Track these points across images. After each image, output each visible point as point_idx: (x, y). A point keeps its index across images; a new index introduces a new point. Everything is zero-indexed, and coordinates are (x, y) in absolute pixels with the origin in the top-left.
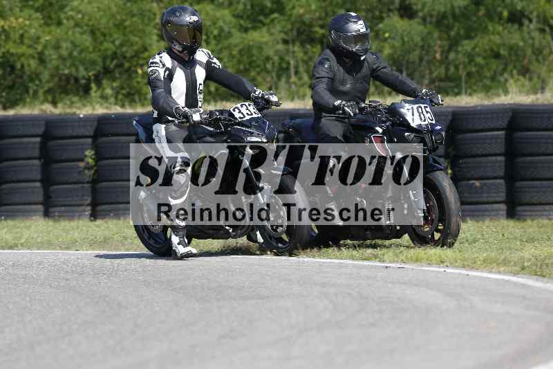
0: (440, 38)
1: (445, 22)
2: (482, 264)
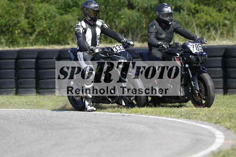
0: (145, 18)
1: (148, 11)
2: (164, 114)
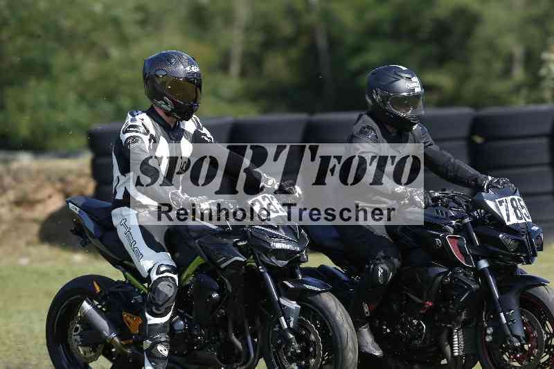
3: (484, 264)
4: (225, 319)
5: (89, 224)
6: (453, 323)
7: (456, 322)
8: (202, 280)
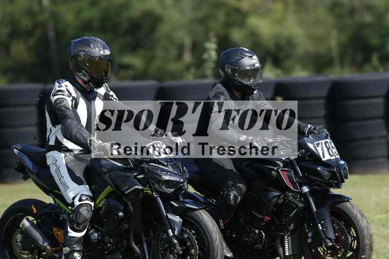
3: (306, 189)
4: (128, 231)
5: (29, 164)
6: (284, 231)
7: (286, 231)
8: (111, 203)
